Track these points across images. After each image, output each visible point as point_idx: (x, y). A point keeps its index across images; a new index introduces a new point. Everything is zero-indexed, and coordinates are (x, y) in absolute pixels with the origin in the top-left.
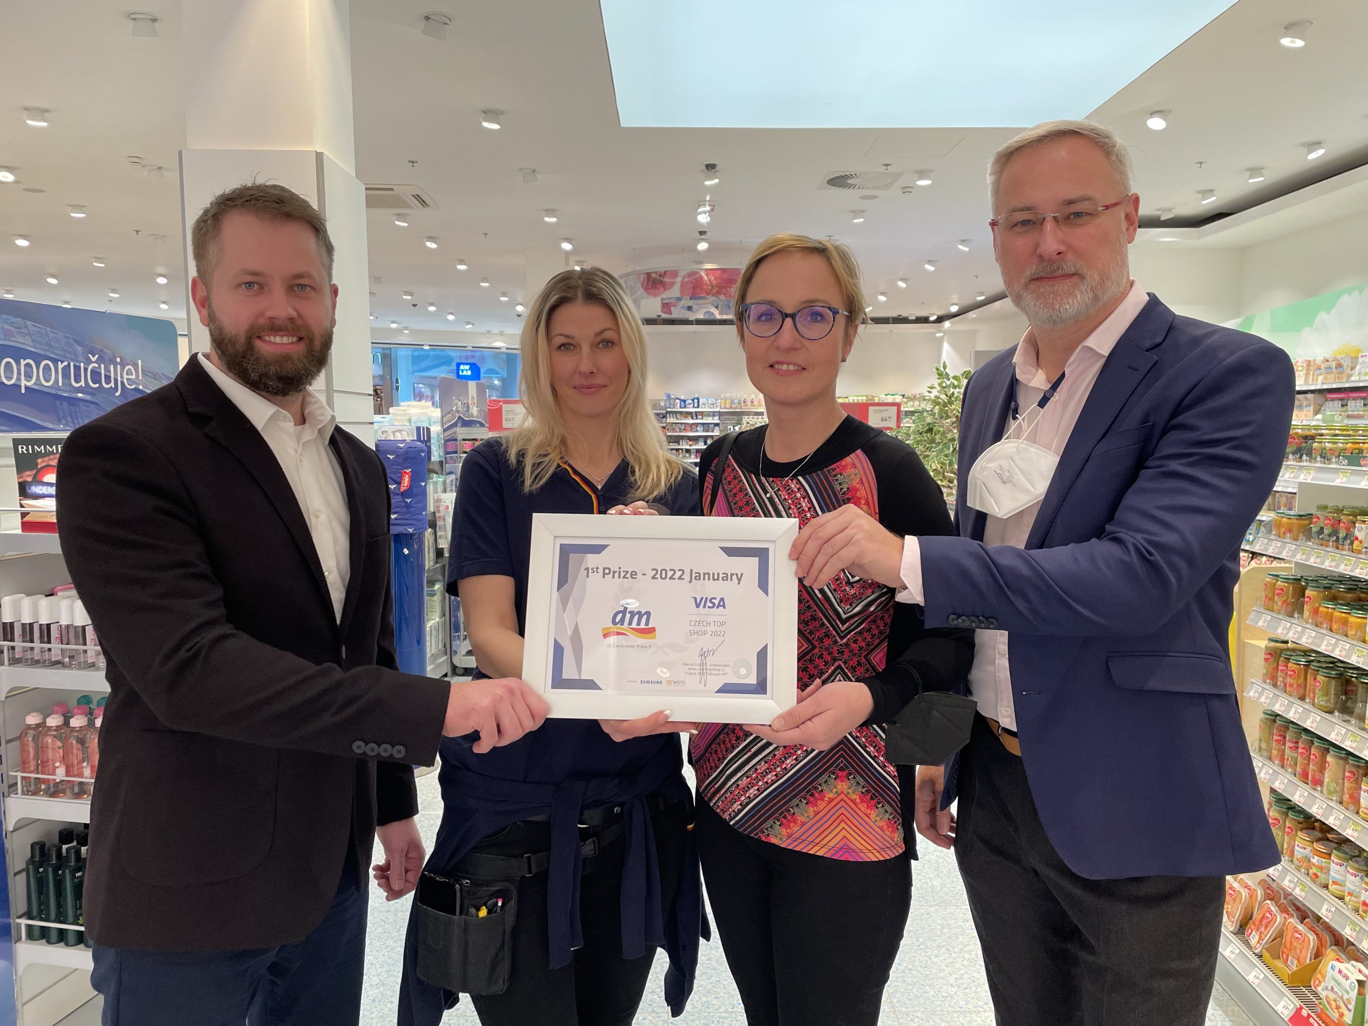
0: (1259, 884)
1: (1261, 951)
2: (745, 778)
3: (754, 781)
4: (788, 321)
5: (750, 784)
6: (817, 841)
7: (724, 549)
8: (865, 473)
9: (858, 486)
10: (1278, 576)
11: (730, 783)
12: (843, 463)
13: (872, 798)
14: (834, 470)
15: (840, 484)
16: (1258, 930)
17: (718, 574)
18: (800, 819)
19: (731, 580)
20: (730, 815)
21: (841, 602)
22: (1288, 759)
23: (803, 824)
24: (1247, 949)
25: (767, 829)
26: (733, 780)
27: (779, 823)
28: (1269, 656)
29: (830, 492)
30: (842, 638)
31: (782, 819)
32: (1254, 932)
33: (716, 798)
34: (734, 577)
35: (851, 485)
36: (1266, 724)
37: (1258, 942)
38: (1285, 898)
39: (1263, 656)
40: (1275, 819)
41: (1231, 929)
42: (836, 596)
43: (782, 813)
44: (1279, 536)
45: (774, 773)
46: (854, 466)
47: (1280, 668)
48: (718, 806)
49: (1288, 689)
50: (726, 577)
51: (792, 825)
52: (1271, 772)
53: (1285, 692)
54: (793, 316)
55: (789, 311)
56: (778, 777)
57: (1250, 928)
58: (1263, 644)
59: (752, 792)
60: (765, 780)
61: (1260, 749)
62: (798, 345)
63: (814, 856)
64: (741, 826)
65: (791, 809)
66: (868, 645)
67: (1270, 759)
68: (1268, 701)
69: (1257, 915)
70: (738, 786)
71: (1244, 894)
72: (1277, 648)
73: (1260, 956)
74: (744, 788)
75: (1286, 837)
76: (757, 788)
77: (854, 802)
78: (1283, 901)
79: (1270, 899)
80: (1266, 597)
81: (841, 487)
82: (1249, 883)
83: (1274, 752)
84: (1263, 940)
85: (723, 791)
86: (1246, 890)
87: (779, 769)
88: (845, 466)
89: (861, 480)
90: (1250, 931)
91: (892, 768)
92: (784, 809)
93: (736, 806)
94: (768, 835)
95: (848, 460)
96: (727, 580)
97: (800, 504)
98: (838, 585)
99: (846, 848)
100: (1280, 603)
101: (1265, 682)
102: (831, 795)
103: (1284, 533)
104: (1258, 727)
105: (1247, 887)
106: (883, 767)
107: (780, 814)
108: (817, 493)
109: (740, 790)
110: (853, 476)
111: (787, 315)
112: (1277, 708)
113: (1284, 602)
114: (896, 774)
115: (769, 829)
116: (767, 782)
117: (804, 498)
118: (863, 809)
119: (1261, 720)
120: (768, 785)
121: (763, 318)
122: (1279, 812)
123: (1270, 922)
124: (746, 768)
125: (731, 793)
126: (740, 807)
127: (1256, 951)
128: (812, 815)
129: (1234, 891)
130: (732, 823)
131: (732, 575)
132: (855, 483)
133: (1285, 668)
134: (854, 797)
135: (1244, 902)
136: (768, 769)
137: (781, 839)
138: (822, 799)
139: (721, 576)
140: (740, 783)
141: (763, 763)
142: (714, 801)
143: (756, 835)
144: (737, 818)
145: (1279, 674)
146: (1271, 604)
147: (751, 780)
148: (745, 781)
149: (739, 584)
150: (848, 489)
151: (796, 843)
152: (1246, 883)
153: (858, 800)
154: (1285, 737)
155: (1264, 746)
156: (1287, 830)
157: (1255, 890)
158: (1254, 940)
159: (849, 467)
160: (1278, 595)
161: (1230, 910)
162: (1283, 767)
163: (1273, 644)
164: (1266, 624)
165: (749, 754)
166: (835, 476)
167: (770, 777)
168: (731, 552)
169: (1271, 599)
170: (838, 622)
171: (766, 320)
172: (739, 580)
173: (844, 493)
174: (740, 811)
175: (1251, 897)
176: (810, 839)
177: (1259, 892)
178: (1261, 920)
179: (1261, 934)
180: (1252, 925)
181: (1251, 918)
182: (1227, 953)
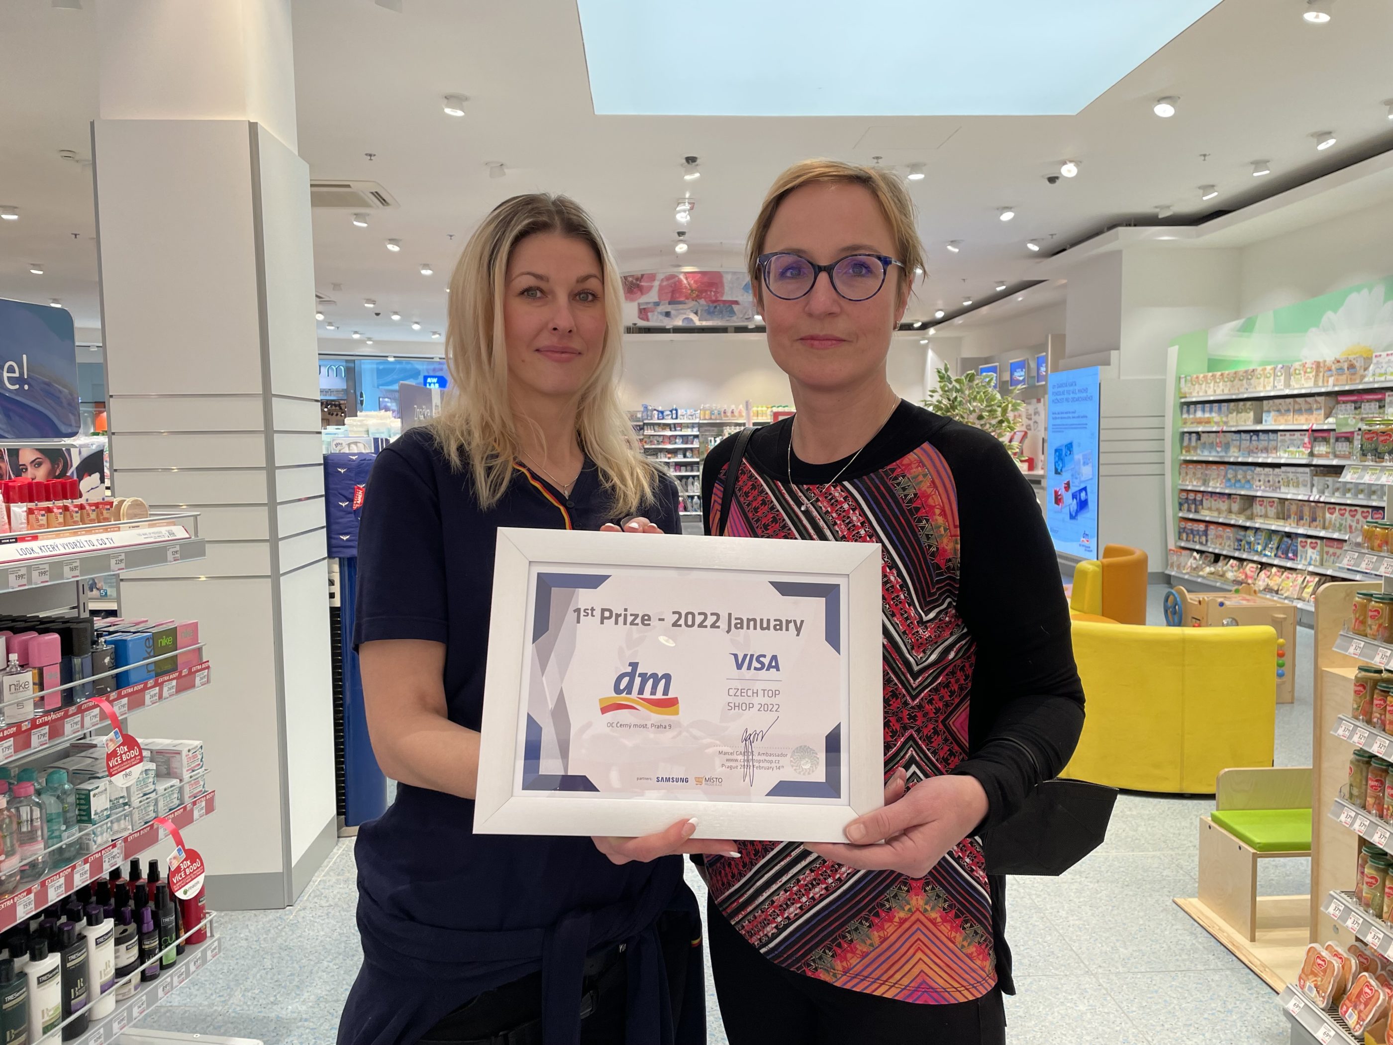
0: (1349, 950)
1: (1362, 1034)
2: (782, 892)
3: (795, 896)
4: (823, 277)
5: (789, 900)
6: (885, 978)
7: (775, 585)
8: (938, 472)
9: (929, 491)
10: (1371, 595)
11: (761, 899)
12: (906, 460)
13: (957, 916)
14: (893, 470)
15: (904, 489)
16: (1355, 1007)
17: (768, 621)
18: (861, 948)
19: (787, 629)
20: (760, 939)
21: (913, 648)
22: (1388, 809)
23: (864, 955)
24: (1343, 1030)
25: (814, 961)
26: (765, 895)
27: (831, 954)
28: (1361, 688)
29: (890, 500)
30: (913, 698)
31: (835, 948)
32: (1350, 1010)
33: (740, 916)
34: (792, 625)
35: (920, 490)
36: (1357, 766)
37: (1358, 1023)
38: (1383, 968)
39: (1352, 688)
40: (1372, 878)
41: (1323, 1006)
42: (906, 641)
43: (836, 939)
44: (1373, 549)
45: (824, 886)
46: (921, 463)
47: (1375, 702)
48: (743, 927)
49: (1387, 727)
50: (779, 626)
51: (849, 955)
52: (1367, 823)
53: (1384, 730)
54: (829, 270)
55: (823, 263)
56: (829, 891)
57: (1344, 1004)
58: (1351, 673)
59: (793, 910)
60: (811, 895)
61: (1351, 795)
62: (836, 309)
63: (881, 999)
64: (777, 956)
65: (847, 935)
66: (947, 705)
67: (1364, 807)
68: (1363, 741)
69: (1353, 991)
70: (773, 902)
71: (1336, 965)
72: (1370, 679)
73: (1361, 1040)
74: (781, 906)
75: (1386, 899)
76: (799, 905)
77: (933, 921)
78: (1379, 972)
79: (1366, 970)
80: (1357, 619)
81: (906, 492)
82: (1339, 950)
83: (1370, 800)
84: (1364, 1020)
85: (750, 908)
86: (1336, 958)
87: (830, 880)
88: (909, 465)
89: (933, 482)
90: (1345, 1008)
91: (981, 873)
92: (837, 934)
93: (770, 929)
94: (816, 969)
95: (912, 456)
96: (781, 629)
97: (849, 517)
98: (908, 625)
99: (924, 987)
100: (1375, 627)
101: (1357, 719)
102: (902, 914)
103: (1380, 546)
104: (1348, 770)
105: (1337, 955)
106: (970, 872)
107: (833, 941)
108: (872, 502)
109: (775, 907)
110: (921, 478)
111: (818, 269)
112: (1375, 750)
113: (1380, 625)
114: (986, 880)
115: (818, 961)
116: (813, 898)
117: (854, 510)
118: (945, 931)
119: (1352, 762)
120: (815, 902)
121: (788, 274)
122: (1377, 869)
123: (1370, 999)
124: (785, 879)
125: (763, 912)
126: (775, 931)
127: (1356, 1034)
128: (877, 941)
129: (1324, 961)
130: (763, 951)
131: (788, 622)
132: (925, 486)
133: (1382, 702)
134: (933, 915)
135: (1337, 975)
136: (815, 879)
137: (835, 975)
138: (891, 920)
139: (772, 623)
140: (775, 898)
141: (808, 872)
142: (737, 919)
143: (798, 969)
144: (771, 945)
145: (1375, 709)
146: (1362, 628)
147: (792, 894)
148: (782, 896)
149: (798, 635)
150: (915, 495)
151: (856, 981)
152: (1336, 951)
153: (939, 920)
154: (1382, 783)
155: (1355, 792)
156: (1387, 890)
157: (1348, 960)
158: (1352, 1019)
159: (913, 466)
160: (1372, 617)
161: (1319, 983)
162: (1381, 816)
163: (1363, 673)
164: (1358, 651)
165: (788, 859)
166: (896, 478)
167: (818, 891)
168: (786, 589)
169: (1363, 622)
170: (909, 676)
171: (793, 277)
172: (798, 630)
173: (911, 501)
174: (775, 936)
175: (1343, 968)
176: (874, 975)
177: (1353, 961)
178: (1358, 996)
179: (1360, 1012)
180: (1347, 1002)
181: (1344, 991)
182: (1319, 1035)
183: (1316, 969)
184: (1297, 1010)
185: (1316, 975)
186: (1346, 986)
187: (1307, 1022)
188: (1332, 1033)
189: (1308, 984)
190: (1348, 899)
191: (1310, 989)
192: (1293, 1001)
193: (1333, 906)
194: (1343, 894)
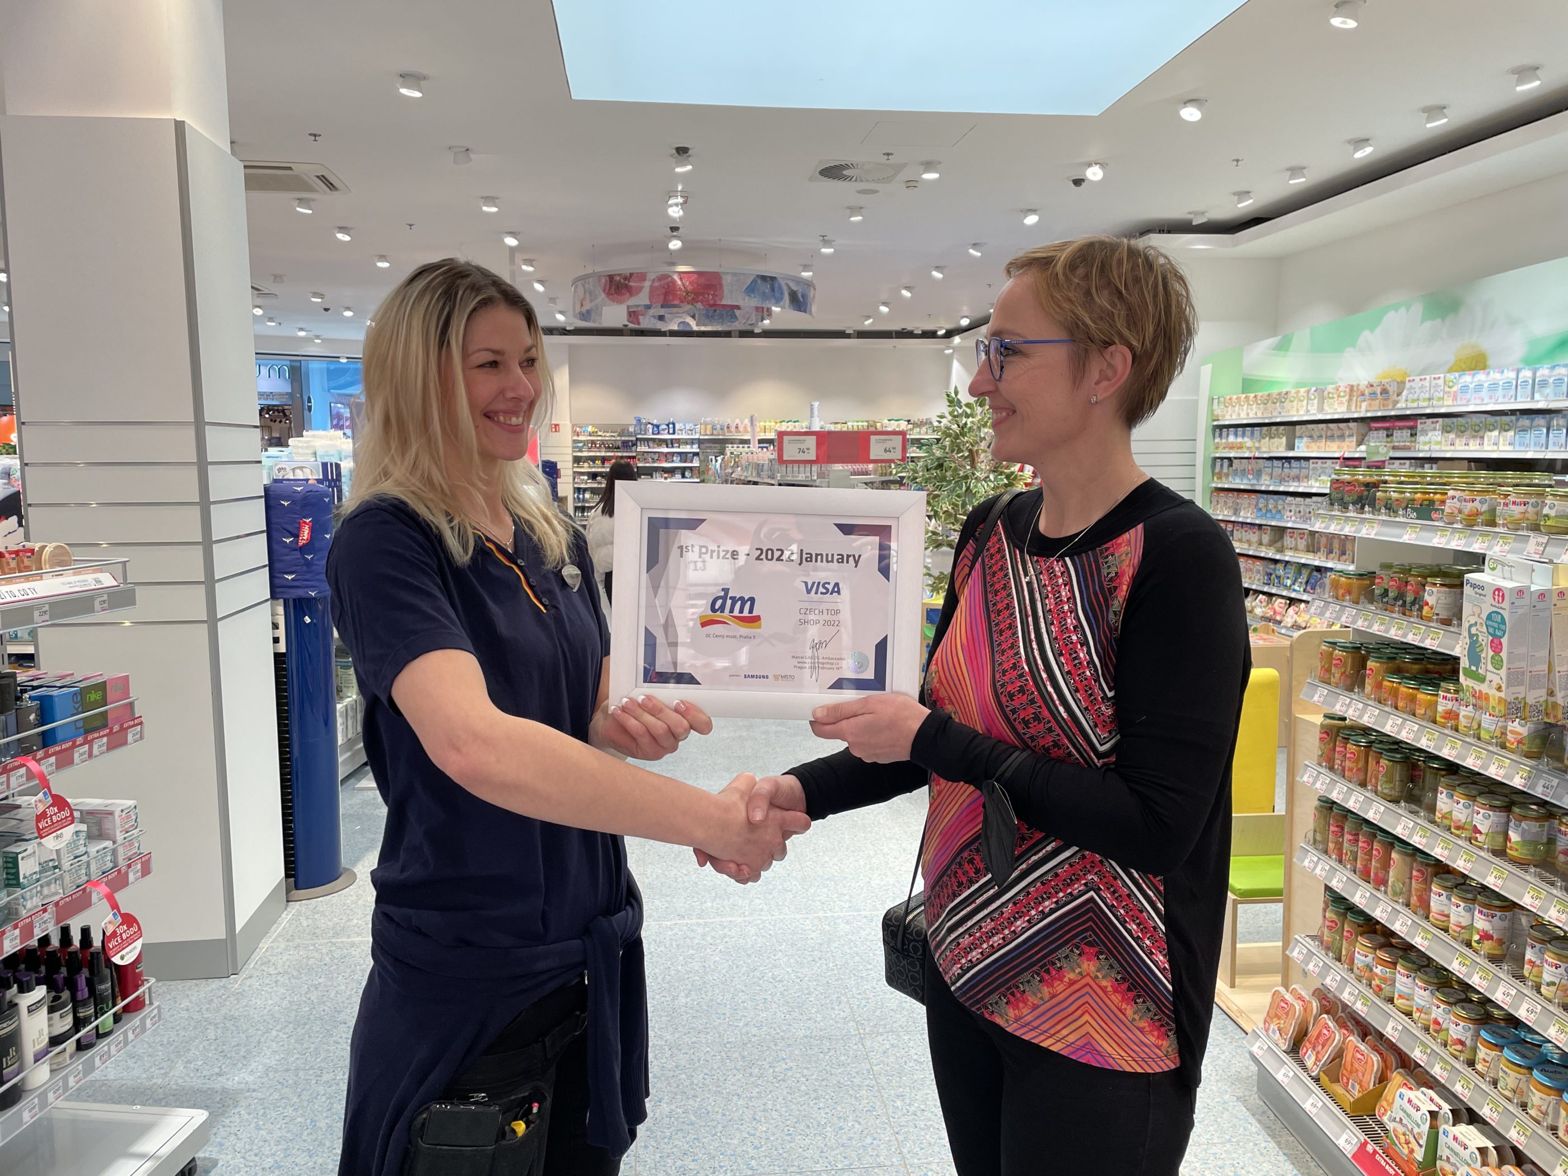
0: (1313, 994)
1: (1319, 1074)
10: (1335, 643)
16: (1314, 1049)
22: (1346, 854)
24: (1302, 1071)
28: (1325, 736)
32: (1309, 1052)
36: (1321, 812)
37: (1315, 1064)
38: (1343, 1011)
39: (1317, 735)
40: (1332, 921)
41: (1284, 1048)
44: (1337, 598)
47: (1338, 749)
49: (1347, 773)
52: (1327, 868)
53: (1344, 777)
57: (1304, 1046)
58: (1318, 719)
61: (1315, 841)
67: (1326, 852)
68: (1324, 787)
69: (1313, 1033)
71: (1297, 1008)
72: (1334, 726)
73: (1317, 1080)
75: (1344, 942)
78: (1340, 1014)
79: (1327, 1013)
80: (1322, 667)
82: (1303, 993)
83: (1331, 845)
84: (1320, 1061)
86: (1299, 1001)
90: (1305, 1050)
100: (1337, 675)
101: (1321, 765)
103: (1343, 595)
104: (1313, 817)
105: (1300, 998)
112: (1334, 796)
113: (1342, 674)
119: (1316, 809)
122: (1337, 913)
123: (1327, 1040)
127: (1313, 1074)
129: (1287, 1004)
133: (1342, 749)
135: (1299, 1017)
145: (1336, 756)
146: (1327, 676)
152: (1300, 995)
154: (1343, 829)
155: (1319, 837)
156: (1345, 934)
157: (1311, 1002)
158: (1310, 1060)
160: (1336, 665)
161: (1282, 1026)
162: (1340, 861)
163: (1329, 721)
164: (1322, 699)
169: (1328, 670)
175: (1305, 1010)
177: (1314, 1004)
178: (1317, 1038)
179: (1318, 1053)
180: (1307, 1044)
181: (1306, 1034)
182: (1280, 1077)
183: (1280, 1012)
184: (1261, 1053)
185: (1279, 1018)
186: (1307, 1028)
187: (1270, 1064)
188: (1291, 1074)
189: (1272, 1027)
190: (1312, 943)
191: (1274, 1032)
192: (1258, 1044)
193: (1297, 950)
194: (1307, 939)
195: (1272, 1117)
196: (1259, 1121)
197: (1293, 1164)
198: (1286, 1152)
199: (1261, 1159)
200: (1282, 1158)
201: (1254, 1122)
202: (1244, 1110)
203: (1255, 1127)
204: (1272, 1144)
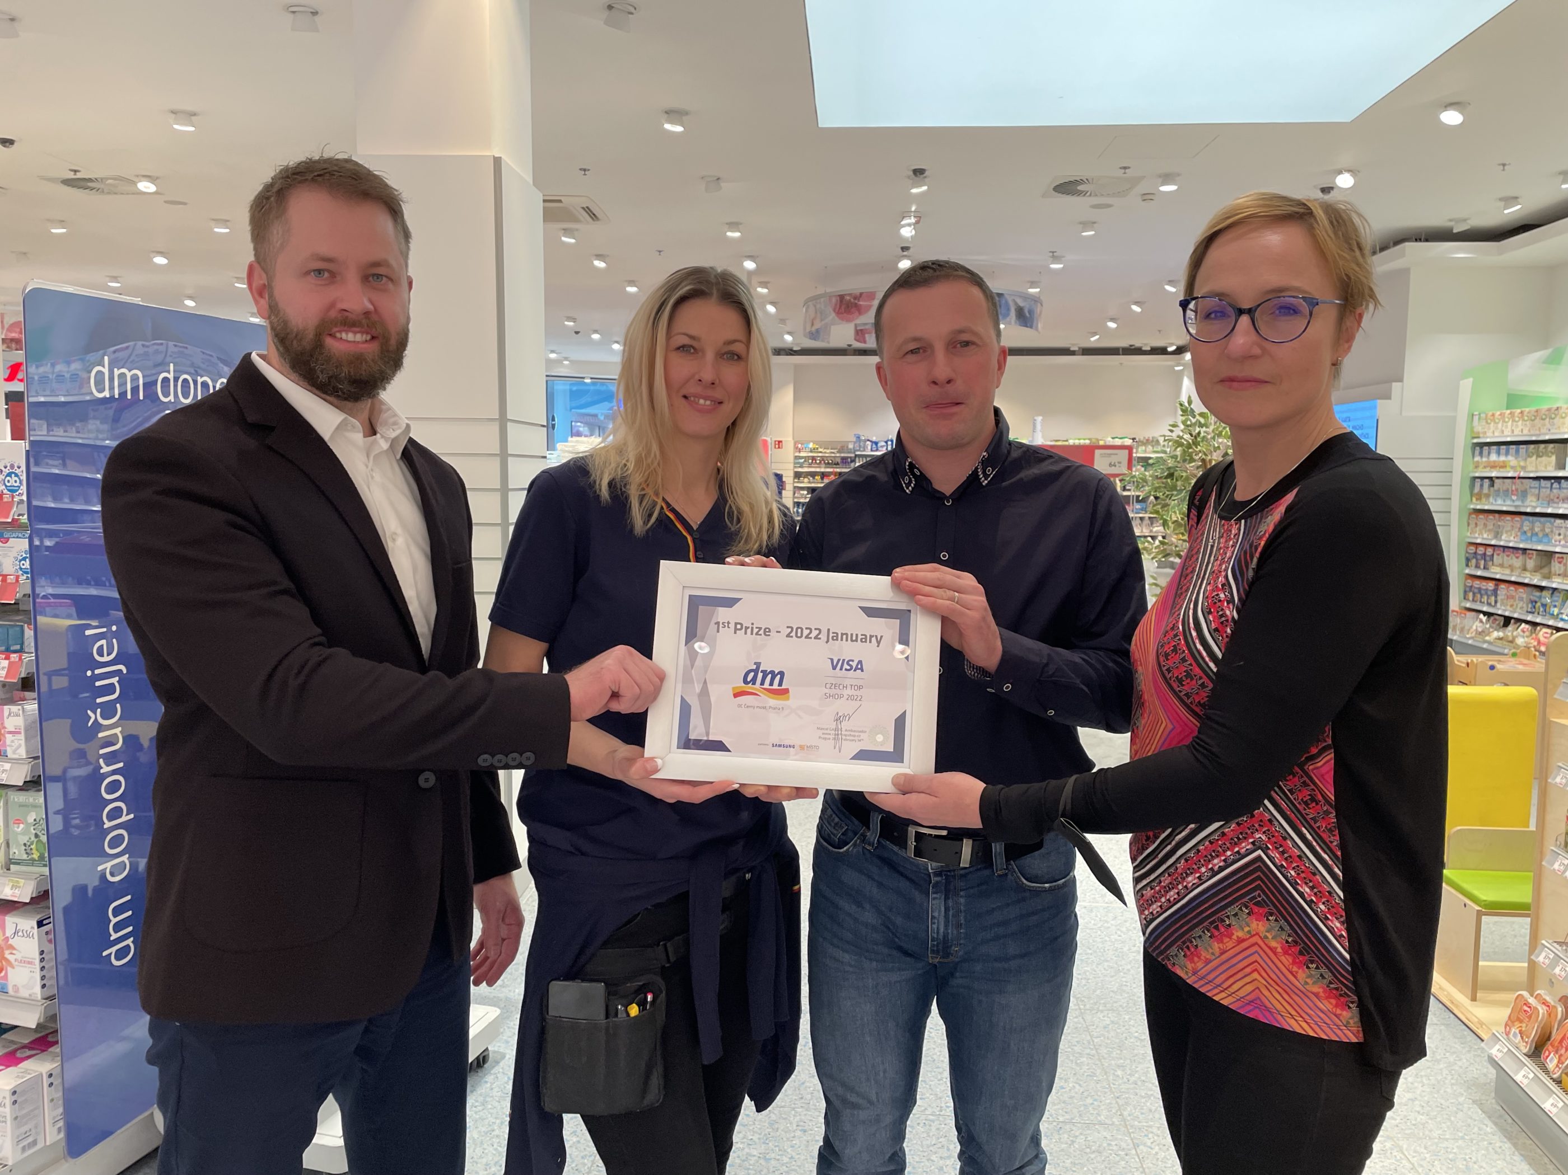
0: (1560, 1001)
1: (1560, 1076)
16: (1556, 1052)
24: (1543, 1074)
32: (1552, 1055)
37: (1557, 1067)
41: (1525, 1051)
57: (1547, 1049)
69: (1555, 1036)
71: (1542, 1012)
73: (1558, 1082)
82: (1548, 998)
84: (1561, 1063)
86: (1544, 1006)
90: (1547, 1052)
105: (1545, 1003)
127: (1555, 1076)
129: (1530, 1007)
135: (1542, 1020)
152: (1545, 999)
157: (1555, 1007)
158: (1552, 1063)
161: (1523, 1029)
175: (1550, 1015)
177: (1560, 1009)
178: (1561, 1042)
179: (1561, 1056)
180: (1550, 1048)
181: (1549, 1038)
182: (1519, 1078)
183: (1522, 1016)
184: (1500, 1055)
185: (1521, 1021)
186: (1550, 1033)
187: (1508, 1066)
188: (1531, 1075)
189: (1513, 1030)
190: (1560, 948)
191: (1515, 1035)
192: (1497, 1047)
193: (1543, 954)
194: (1555, 945)
195: (1510, 1120)
196: (1496, 1124)
197: (1530, 1164)
198: (1523, 1152)
199: (1496, 1157)
200: (1517, 1158)
201: (1490, 1124)
202: (1480, 1112)
203: (1490, 1128)
204: (1508, 1145)
